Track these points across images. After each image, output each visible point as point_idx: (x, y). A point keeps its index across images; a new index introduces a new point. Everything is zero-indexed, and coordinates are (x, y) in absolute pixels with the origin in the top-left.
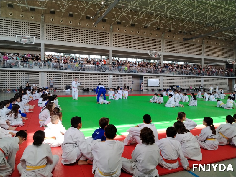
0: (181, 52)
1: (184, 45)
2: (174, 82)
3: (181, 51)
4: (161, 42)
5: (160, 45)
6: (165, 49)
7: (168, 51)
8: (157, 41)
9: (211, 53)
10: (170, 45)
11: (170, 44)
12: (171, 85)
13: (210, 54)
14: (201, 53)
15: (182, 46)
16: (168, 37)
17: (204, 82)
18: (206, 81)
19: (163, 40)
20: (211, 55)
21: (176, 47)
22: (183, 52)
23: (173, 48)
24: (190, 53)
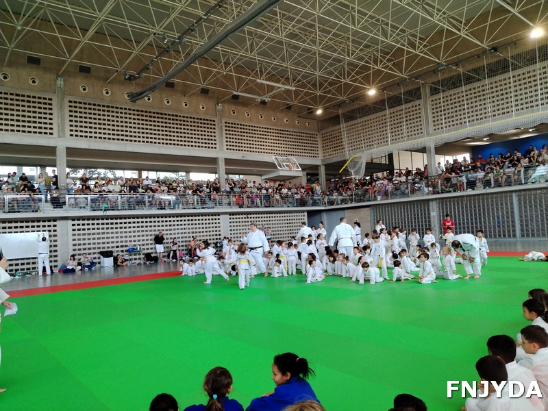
0: (137, 139)
1: (150, 117)
2: (119, 235)
3: (137, 134)
4: (51, 104)
5: (48, 116)
6: (74, 128)
7: (84, 134)
8: (37, 100)
9: (246, 142)
10: (92, 116)
11: (92, 111)
12: (106, 245)
13: (243, 145)
14: (214, 142)
15: (141, 122)
16: (81, 90)
17: (232, 228)
18: (238, 224)
19: (62, 99)
20: (249, 149)
21: (120, 124)
22: (145, 140)
23: (107, 127)
24: (172, 142)
